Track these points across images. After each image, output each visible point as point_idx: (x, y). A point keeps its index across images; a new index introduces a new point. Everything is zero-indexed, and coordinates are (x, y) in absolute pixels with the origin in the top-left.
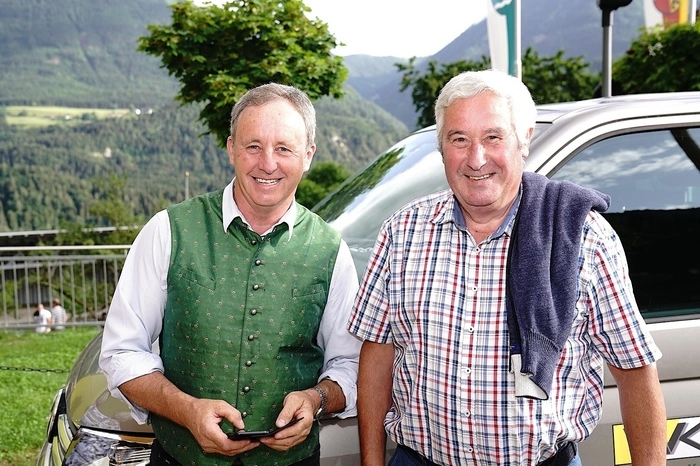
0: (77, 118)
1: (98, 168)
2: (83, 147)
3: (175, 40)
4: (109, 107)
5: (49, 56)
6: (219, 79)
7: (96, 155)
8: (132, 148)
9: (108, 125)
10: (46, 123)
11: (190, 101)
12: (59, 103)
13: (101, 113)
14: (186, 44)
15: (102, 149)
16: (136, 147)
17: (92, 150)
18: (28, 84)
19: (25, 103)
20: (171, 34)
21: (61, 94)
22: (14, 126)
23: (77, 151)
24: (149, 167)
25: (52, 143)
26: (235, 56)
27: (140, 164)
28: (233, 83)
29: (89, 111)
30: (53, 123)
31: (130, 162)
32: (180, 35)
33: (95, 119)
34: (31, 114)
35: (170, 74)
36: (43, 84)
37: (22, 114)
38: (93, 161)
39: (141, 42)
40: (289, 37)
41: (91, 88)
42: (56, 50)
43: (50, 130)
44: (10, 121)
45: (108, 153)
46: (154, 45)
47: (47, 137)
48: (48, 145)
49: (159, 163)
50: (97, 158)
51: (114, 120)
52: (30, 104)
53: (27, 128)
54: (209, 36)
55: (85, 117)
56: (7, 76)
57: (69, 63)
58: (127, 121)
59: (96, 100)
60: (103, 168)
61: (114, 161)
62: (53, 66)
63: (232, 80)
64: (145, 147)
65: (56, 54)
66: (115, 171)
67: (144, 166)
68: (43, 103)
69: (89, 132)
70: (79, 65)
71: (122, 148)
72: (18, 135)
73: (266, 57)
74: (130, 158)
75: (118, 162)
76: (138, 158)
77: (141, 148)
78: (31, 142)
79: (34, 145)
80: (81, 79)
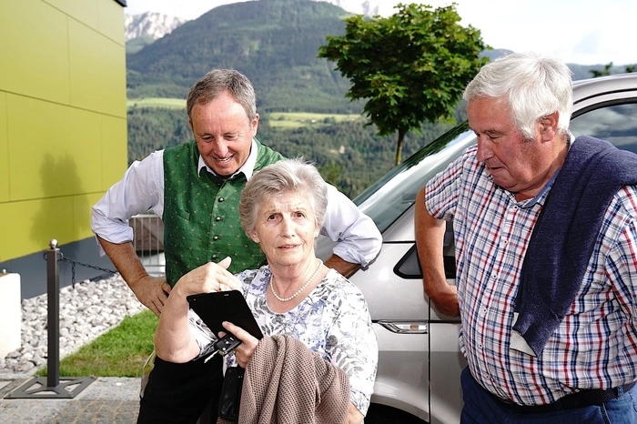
0: (320, 121)
1: (333, 162)
2: (323, 145)
3: (346, 47)
4: (345, 113)
5: (303, 73)
6: (376, 77)
7: (333, 151)
8: (361, 146)
9: (343, 127)
10: (297, 125)
11: (358, 97)
12: (308, 110)
13: (339, 118)
14: (356, 50)
15: (337, 147)
16: (365, 146)
17: (330, 148)
18: (287, 95)
19: (284, 110)
20: (344, 43)
21: (310, 102)
22: (274, 128)
23: (318, 148)
24: (374, 162)
25: (301, 141)
26: (395, 59)
27: (366, 159)
28: (388, 81)
29: (330, 116)
30: (302, 125)
31: (359, 158)
32: (351, 43)
33: (334, 123)
34: (287, 118)
35: (343, 75)
36: (297, 94)
37: (281, 119)
38: (330, 156)
39: (321, 51)
40: (437, 42)
41: (333, 98)
42: (309, 68)
43: (300, 131)
44: (272, 124)
45: (342, 150)
46: (331, 53)
47: (297, 136)
48: (297, 143)
49: (382, 159)
50: (333, 154)
51: (348, 123)
52: (287, 111)
53: (283, 129)
54: (374, 44)
55: (326, 121)
56: (272, 89)
57: (317, 78)
58: (359, 124)
59: (335, 107)
60: (338, 162)
61: (346, 157)
62: (305, 80)
63: (387, 78)
64: (371, 145)
65: (308, 71)
66: (347, 166)
67: (369, 161)
68: (296, 110)
69: (328, 133)
70: (324, 79)
71: (353, 147)
72: (277, 135)
73: (416, 59)
74: (359, 154)
75: (350, 158)
76: (365, 155)
77: (368, 146)
78: (285, 141)
79: (288, 142)
80: (326, 91)
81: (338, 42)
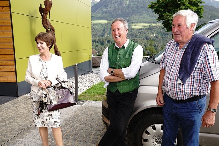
0: (148, 26)
1: (152, 39)
2: (148, 34)
3: (157, 5)
4: (156, 23)
5: (142, 11)
6: (166, 14)
7: (151, 35)
8: (161, 34)
9: (155, 27)
10: (140, 27)
11: (160, 20)
12: (144, 22)
13: (154, 25)
14: (160, 6)
15: (153, 34)
16: (162, 33)
17: (151, 34)
18: (137, 18)
19: (136, 23)
20: (156, 4)
21: (144, 20)
22: (133, 28)
23: (147, 34)
24: (165, 39)
25: (141, 33)
26: (172, 8)
27: (162, 38)
28: (170, 15)
29: (151, 24)
30: (142, 27)
31: (160, 37)
32: (158, 4)
33: (152, 26)
34: (137, 25)
35: (156, 14)
36: (140, 18)
37: (135, 26)
38: (151, 37)
39: (149, 6)
40: (186, 2)
41: (152, 18)
42: (144, 9)
43: (141, 29)
44: (133, 27)
45: (155, 35)
46: (152, 7)
47: (140, 31)
48: (140, 33)
49: (167, 37)
50: (152, 36)
51: (157, 26)
52: (137, 23)
53: (136, 29)
54: (165, 4)
55: (149, 26)
56: (133, 16)
57: (147, 12)
58: (160, 26)
59: (153, 21)
60: (153, 39)
61: (156, 37)
62: (143, 13)
63: (169, 14)
64: (164, 33)
65: (144, 10)
66: (156, 40)
67: (163, 38)
68: (140, 23)
69: (150, 29)
70: (149, 12)
71: (158, 34)
72: (134, 31)
73: (179, 8)
74: (160, 36)
75: (157, 37)
76: (162, 36)
77: (163, 34)
78: (137, 32)
79: (137, 33)
80: (150, 16)
81: (154, 3)
